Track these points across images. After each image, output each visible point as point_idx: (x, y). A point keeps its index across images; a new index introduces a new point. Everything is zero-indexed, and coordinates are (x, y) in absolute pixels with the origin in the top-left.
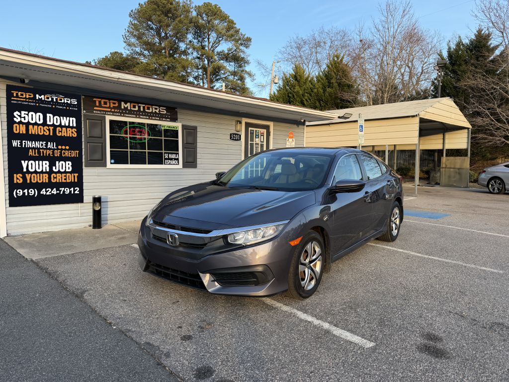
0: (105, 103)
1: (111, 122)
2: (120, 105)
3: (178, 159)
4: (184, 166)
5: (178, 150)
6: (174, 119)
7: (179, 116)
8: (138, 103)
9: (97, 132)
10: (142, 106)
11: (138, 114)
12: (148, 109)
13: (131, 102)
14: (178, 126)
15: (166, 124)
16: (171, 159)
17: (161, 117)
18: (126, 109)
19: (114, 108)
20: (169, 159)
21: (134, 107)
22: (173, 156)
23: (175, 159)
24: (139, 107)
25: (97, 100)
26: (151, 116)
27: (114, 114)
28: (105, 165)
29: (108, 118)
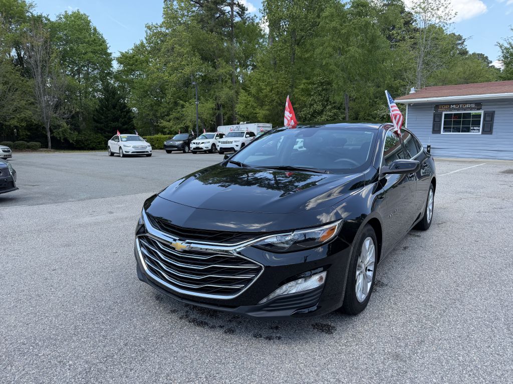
0: (443, 107)
1: (445, 115)
2: (450, 106)
3: (479, 130)
4: (482, 133)
5: (480, 125)
6: (479, 109)
7: (482, 107)
8: (459, 104)
9: (437, 120)
11: (458, 110)
12: (465, 106)
13: (455, 104)
14: (482, 112)
15: (473, 112)
16: (474, 130)
17: (471, 109)
18: (453, 108)
19: (447, 108)
21: (457, 106)
23: (477, 129)
24: (460, 106)
25: (440, 106)
26: (465, 109)
27: (446, 111)
28: (440, 133)
29: (444, 113)
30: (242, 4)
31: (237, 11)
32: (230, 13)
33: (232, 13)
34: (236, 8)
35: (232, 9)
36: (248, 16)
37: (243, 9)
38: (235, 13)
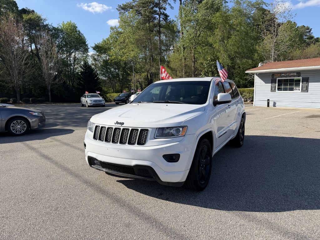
0: (277, 75)
1: (278, 80)
2: (281, 75)
3: (299, 89)
4: (302, 91)
5: (300, 86)
6: (299, 76)
7: (301, 75)
8: (287, 73)
9: (273, 83)
10: (288, 74)
11: (286, 77)
12: (290, 74)
13: (284, 73)
14: (301, 78)
15: (296, 78)
17: (294, 76)
18: (283, 76)
19: (279, 76)
20: (296, 89)
21: (285, 74)
22: (298, 88)
23: (298, 89)
24: (287, 74)
25: (275, 75)
26: (290, 77)
28: (275, 91)
30: (166, 13)
31: (163, 17)
32: (159, 19)
33: (160, 19)
34: (162, 16)
35: (159, 16)
36: (169, 20)
37: (166, 16)
38: (161, 19)
